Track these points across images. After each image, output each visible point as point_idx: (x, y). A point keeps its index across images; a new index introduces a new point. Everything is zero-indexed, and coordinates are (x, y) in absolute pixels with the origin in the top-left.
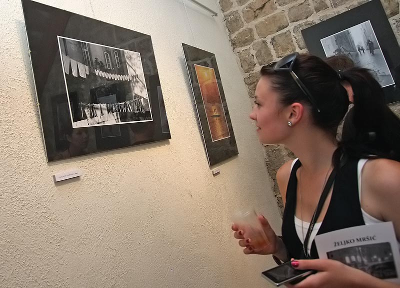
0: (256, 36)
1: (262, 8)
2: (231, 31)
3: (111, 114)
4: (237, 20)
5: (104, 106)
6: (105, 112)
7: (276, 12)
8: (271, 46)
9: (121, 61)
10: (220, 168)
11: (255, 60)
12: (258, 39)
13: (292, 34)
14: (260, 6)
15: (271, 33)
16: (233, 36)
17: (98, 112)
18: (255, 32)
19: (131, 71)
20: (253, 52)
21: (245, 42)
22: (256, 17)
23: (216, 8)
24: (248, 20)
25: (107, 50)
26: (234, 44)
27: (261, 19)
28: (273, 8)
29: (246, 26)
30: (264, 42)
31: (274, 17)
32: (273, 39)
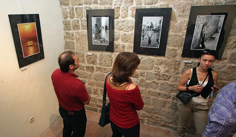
0: (70, 4)
8: (75, 11)
11: (68, 15)
13: (83, 9)
15: (76, 5)
18: (70, 1)
20: (68, 11)
26: (61, 3)
32: (76, 8)
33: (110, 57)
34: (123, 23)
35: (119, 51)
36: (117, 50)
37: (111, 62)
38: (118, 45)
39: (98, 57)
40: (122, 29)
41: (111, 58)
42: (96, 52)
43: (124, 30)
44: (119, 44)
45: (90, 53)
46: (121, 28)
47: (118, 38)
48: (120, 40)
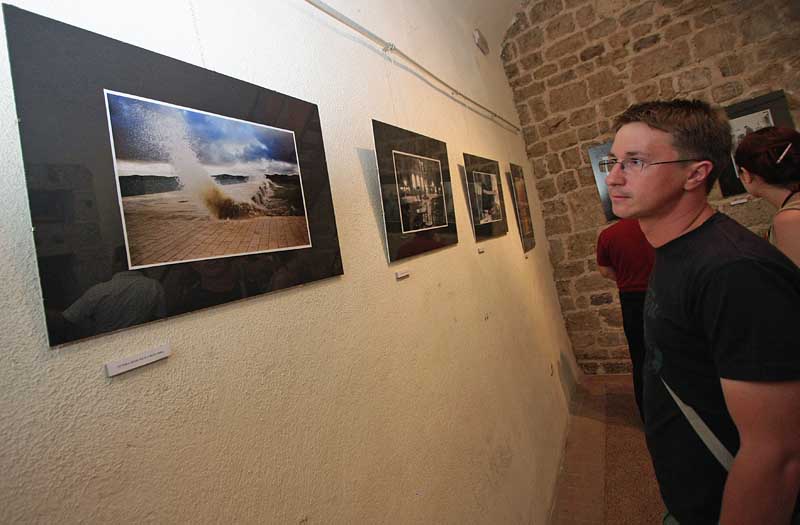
0: (549, 149)
1: (556, 126)
2: (527, 143)
4: (533, 133)
7: (568, 131)
8: (560, 158)
10: (528, 253)
11: (547, 170)
12: (550, 151)
13: (580, 150)
14: (554, 124)
15: (561, 148)
16: (529, 147)
18: (548, 146)
20: (545, 162)
21: (540, 153)
22: (551, 133)
23: (517, 123)
24: (544, 135)
26: (529, 154)
27: (555, 135)
28: (566, 128)
29: (541, 140)
30: (556, 155)
31: (566, 135)
32: (564, 153)
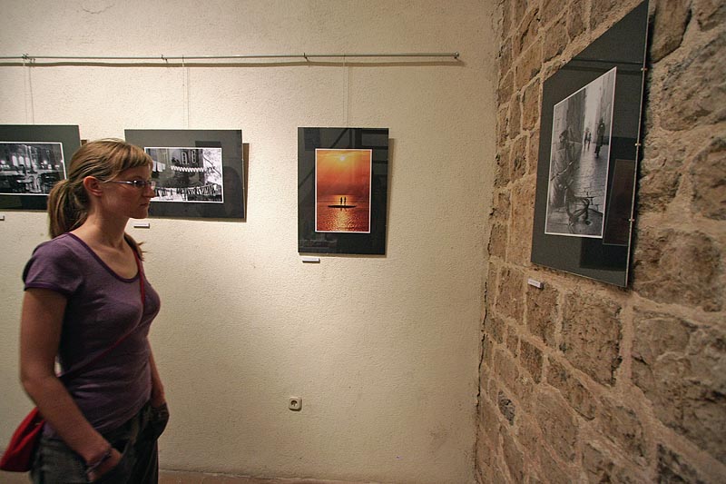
0: (515, 87)
2: (502, 75)
3: (179, 195)
4: (508, 55)
5: (175, 190)
6: (175, 194)
7: (535, 40)
8: (522, 108)
9: (197, 157)
11: (508, 129)
12: (515, 91)
15: (525, 82)
16: (501, 84)
17: (169, 193)
18: (515, 79)
19: (206, 164)
20: (509, 115)
21: (507, 96)
22: (521, 49)
24: (515, 55)
25: (186, 151)
26: (500, 98)
27: (523, 54)
29: (513, 66)
30: (518, 98)
31: (532, 51)
32: (524, 95)
33: (611, 318)
34: (707, 64)
35: (666, 284)
36: (654, 275)
37: (608, 355)
38: (663, 241)
39: (559, 307)
40: (703, 113)
41: (613, 332)
42: (555, 277)
43: (712, 116)
44: (671, 232)
45: (535, 279)
46: (692, 106)
47: (671, 190)
48: (681, 203)
